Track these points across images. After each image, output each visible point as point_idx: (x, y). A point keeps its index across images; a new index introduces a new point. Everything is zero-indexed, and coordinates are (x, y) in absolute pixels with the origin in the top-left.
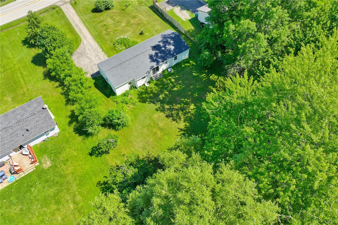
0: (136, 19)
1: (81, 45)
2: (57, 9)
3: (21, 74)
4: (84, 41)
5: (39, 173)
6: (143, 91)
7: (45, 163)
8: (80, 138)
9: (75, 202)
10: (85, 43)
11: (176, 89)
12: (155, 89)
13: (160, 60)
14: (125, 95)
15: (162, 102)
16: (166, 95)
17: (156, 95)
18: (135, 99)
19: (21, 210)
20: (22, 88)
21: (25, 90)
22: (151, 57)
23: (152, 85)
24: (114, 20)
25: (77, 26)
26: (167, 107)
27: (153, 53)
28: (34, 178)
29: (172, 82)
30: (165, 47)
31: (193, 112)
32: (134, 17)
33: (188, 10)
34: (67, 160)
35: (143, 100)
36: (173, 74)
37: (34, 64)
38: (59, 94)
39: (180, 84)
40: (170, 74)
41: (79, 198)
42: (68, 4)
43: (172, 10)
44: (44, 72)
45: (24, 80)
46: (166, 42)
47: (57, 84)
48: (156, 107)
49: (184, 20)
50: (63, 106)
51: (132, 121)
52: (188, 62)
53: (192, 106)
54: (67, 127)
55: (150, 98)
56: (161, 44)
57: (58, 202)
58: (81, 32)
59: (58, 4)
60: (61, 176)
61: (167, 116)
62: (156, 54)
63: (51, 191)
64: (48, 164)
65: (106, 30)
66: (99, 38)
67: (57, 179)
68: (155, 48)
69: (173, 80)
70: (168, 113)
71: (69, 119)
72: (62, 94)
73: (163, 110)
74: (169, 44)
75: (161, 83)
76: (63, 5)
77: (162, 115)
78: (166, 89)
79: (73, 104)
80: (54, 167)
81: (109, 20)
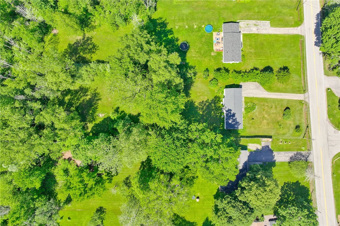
0: (266, 124)
1: (264, 90)
2: (302, 92)
3: (264, 60)
4: (266, 93)
5: (212, 50)
6: (220, 100)
7: (213, 53)
8: (216, 68)
9: (194, 57)
10: (264, 93)
11: (213, 112)
12: (218, 105)
13: (227, 113)
14: (223, 92)
15: (210, 104)
16: (212, 107)
17: (215, 103)
18: (218, 95)
19: (202, 41)
20: (255, 57)
21: (253, 58)
22: (231, 110)
23: (220, 105)
24: (273, 113)
25: (281, 95)
26: (207, 104)
27: (232, 112)
28: (211, 48)
29: (217, 113)
30: (232, 119)
31: (199, 111)
32: (268, 124)
33: (255, 151)
34: (210, 61)
35: (216, 97)
36: (221, 117)
37: (267, 67)
38: (241, 70)
39: (214, 116)
40: (221, 115)
41: (195, 58)
42: (303, 99)
43: (261, 144)
44: (259, 68)
45: (259, 59)
46: (234, 120)
47: (247, 71)
48: (209, 100)
49: (249, 144)
50: (234, 68)
51: (210, 89)
52: (222, 127)
53: (201, 113)
54: (224, 66)
55: (215, 100)
56: (234, 118)
57: (198, 52)
59: (306, 94)
60: (205, 56)
61: (203, 101)
62: (231, 113)
63: (202, 52)
64: (213, 54)
65: (267, 106)
66: (265, 100)
67: (205, 55)
68: (234, 115)
69: (217, 114)
70: (204, 103)
71: (226, 68)
73: (206, 101)
74: (232, 122)
75: (219, 109)
76: (304, 96)
77: (205, 100)
78: (215, 109)
79: (232, 72)
80: (210, 56)
81: (275, 111)
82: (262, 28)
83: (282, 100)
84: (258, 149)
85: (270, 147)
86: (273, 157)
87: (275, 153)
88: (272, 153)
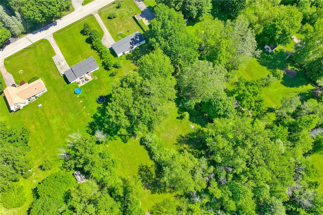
0: (127, 24)
1: (104, 35)
2: (92, 16)
3: (83, 46)
4: (105, 33)
5: (94, 81)
6: (128, 55)
7: (96, 78)
8: (106, 71)
9: (105, 89)
10: (106, 34)
11: (139, 55)
12: (132, 55)
13: (134, 44)
14: (121, 57)
15: (134, 60)
16: (135, 57)
17: (132, 57)
18: (125, 59)
19: (90, 90)
20: (84, 52)
21: (85, 53)
22: (130, 43)
23: (131, 53)
24: (117, 23)
25: (102, 26)
26: (135, 62)
27: (131, 41)
28: (93, 82)
29: (138, 53)
30: (136, 39)
32: (126, 22)
33: (148, 20)
34: (102, 78)
35: (127, 59)
36: (139, 49)
37: (86, 42)
39: (141, 53)
40: (138, 49)
41: (107, 88)
42: (97, 13)
43: (142, 19)
44: (91, 46)
45: (84, 49)
46: (136, 37)
47: (96, 51)
48: (132, 62)
49: (146, 25)
50: (99, 60)
51: (123, 66)
52: (145, 45)
54: (101, 67)
55: (130, 58)
56: (134, 38)
57: (101, 89)
58: (104, 28)
59: (93, 13)
60: (101, 82)
61: (135, 65)
62: (132, 42)
63: (98, 86)
64: (97, 78)
65: (114, 28)
66: (111, 32)
67: (100, 83)
68: (132, 39)
69: (138, 52)
70: (135, 64)
71: (102, 64)
72: (99, 55)
73: (134, 63)
74: (138, 38)
75: (134, 53)
76: (95, 14)
77: (133, 64)
78: (136, 55)
79: (103, 59)
80: (98, 79)
81: (115, 23)
82: (60, 59)
83: (105, 24)
84: (146, 19)
85: (140, 14)
86: (145, 10)
87: (142, 10)
88: (143, 11)
